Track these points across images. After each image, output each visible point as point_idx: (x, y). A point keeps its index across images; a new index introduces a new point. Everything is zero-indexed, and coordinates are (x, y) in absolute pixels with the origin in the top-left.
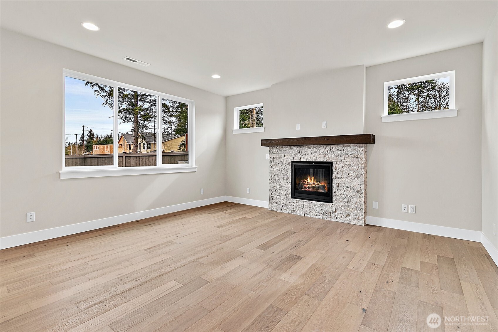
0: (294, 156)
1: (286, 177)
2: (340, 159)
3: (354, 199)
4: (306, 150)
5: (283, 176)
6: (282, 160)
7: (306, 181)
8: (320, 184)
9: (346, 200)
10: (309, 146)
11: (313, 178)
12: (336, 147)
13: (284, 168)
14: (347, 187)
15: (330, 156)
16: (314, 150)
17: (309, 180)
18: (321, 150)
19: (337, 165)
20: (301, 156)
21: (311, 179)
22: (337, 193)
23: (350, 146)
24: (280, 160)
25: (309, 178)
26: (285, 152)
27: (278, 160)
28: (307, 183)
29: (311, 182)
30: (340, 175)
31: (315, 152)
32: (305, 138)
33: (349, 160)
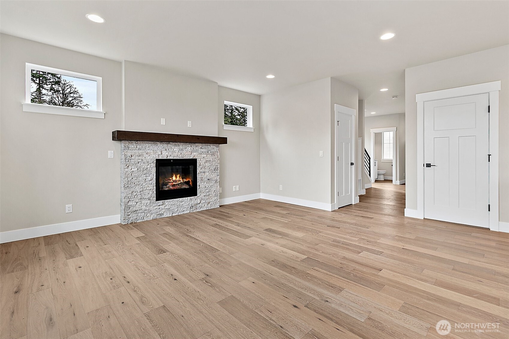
0: (160, 153)
1: (149, 178)
2: (203, 156)
3: (213, 188)
4: (173, 147)
5: (145, 178)
6: (143, 158)
7: (171, 179)
8: (185, 180)
9: (208, 191)
10: (176, 143)
11: (178, 176)
12: (200, 145)
13: (146, 167)
14: (208, 180)
15: (195, 154)
16: (181, 147)
17: (174, 178)
18: (188, 148)
19: (201, 162)
20: (167, 154)
21: (176, 177)
22: (201, 185)
23: (210, 146)
24: (140, 158)
25: (174, 176)
26: (148, 148)
27: (137, 158)
28: (172, 181)
29: (176, 179)
30: (203, 170)
31: (182, 150)
33: (210, 157)
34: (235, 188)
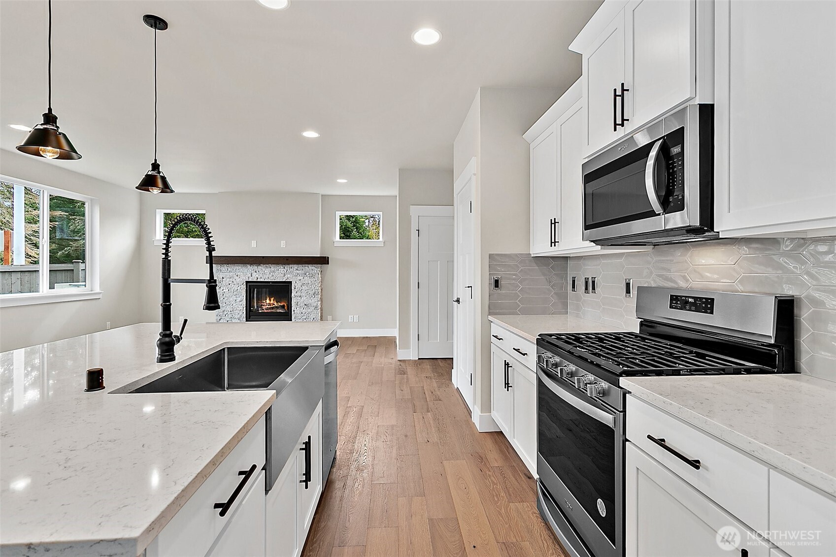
0: (249, 275)
1: (239, 299)
2: (299, 278)
3: (311, 315)
4: (264, 269)
5: (235, 299)
6: (234, 280)
7: (264, 301)
8: (280, 304)
9: (305, 317)
10: (267, 265)
11: (272, 299)
12: (296, 267)
13: (236, 288)
14: (305, 305)
15: (289, 276)
16: (273, 269)
17: (268, 301)
18: (280, 270)
19: (296, 284)
20: (257, 276)
21: (270, 300)
22: (296, 310)
23: (308, 267)
24: (231, 280)
25: (268, 299)
26: (238, 271)
27: (228, 280)
28: (265, 304)
29: (269, 303)
30: (299, 294)
31: (274, 272)
32: (263, 257)
33: (307, 280)
34: (352, 319)
